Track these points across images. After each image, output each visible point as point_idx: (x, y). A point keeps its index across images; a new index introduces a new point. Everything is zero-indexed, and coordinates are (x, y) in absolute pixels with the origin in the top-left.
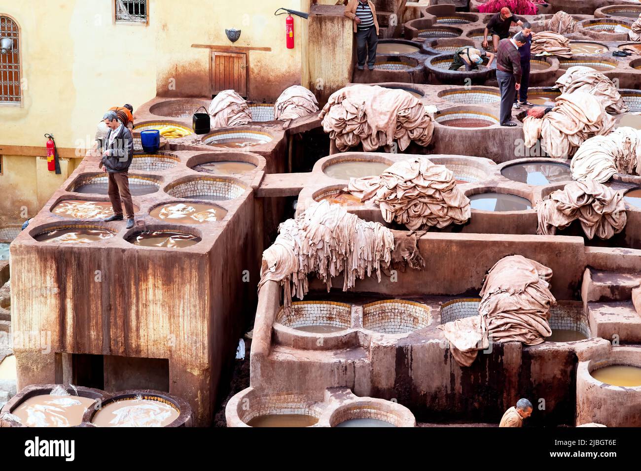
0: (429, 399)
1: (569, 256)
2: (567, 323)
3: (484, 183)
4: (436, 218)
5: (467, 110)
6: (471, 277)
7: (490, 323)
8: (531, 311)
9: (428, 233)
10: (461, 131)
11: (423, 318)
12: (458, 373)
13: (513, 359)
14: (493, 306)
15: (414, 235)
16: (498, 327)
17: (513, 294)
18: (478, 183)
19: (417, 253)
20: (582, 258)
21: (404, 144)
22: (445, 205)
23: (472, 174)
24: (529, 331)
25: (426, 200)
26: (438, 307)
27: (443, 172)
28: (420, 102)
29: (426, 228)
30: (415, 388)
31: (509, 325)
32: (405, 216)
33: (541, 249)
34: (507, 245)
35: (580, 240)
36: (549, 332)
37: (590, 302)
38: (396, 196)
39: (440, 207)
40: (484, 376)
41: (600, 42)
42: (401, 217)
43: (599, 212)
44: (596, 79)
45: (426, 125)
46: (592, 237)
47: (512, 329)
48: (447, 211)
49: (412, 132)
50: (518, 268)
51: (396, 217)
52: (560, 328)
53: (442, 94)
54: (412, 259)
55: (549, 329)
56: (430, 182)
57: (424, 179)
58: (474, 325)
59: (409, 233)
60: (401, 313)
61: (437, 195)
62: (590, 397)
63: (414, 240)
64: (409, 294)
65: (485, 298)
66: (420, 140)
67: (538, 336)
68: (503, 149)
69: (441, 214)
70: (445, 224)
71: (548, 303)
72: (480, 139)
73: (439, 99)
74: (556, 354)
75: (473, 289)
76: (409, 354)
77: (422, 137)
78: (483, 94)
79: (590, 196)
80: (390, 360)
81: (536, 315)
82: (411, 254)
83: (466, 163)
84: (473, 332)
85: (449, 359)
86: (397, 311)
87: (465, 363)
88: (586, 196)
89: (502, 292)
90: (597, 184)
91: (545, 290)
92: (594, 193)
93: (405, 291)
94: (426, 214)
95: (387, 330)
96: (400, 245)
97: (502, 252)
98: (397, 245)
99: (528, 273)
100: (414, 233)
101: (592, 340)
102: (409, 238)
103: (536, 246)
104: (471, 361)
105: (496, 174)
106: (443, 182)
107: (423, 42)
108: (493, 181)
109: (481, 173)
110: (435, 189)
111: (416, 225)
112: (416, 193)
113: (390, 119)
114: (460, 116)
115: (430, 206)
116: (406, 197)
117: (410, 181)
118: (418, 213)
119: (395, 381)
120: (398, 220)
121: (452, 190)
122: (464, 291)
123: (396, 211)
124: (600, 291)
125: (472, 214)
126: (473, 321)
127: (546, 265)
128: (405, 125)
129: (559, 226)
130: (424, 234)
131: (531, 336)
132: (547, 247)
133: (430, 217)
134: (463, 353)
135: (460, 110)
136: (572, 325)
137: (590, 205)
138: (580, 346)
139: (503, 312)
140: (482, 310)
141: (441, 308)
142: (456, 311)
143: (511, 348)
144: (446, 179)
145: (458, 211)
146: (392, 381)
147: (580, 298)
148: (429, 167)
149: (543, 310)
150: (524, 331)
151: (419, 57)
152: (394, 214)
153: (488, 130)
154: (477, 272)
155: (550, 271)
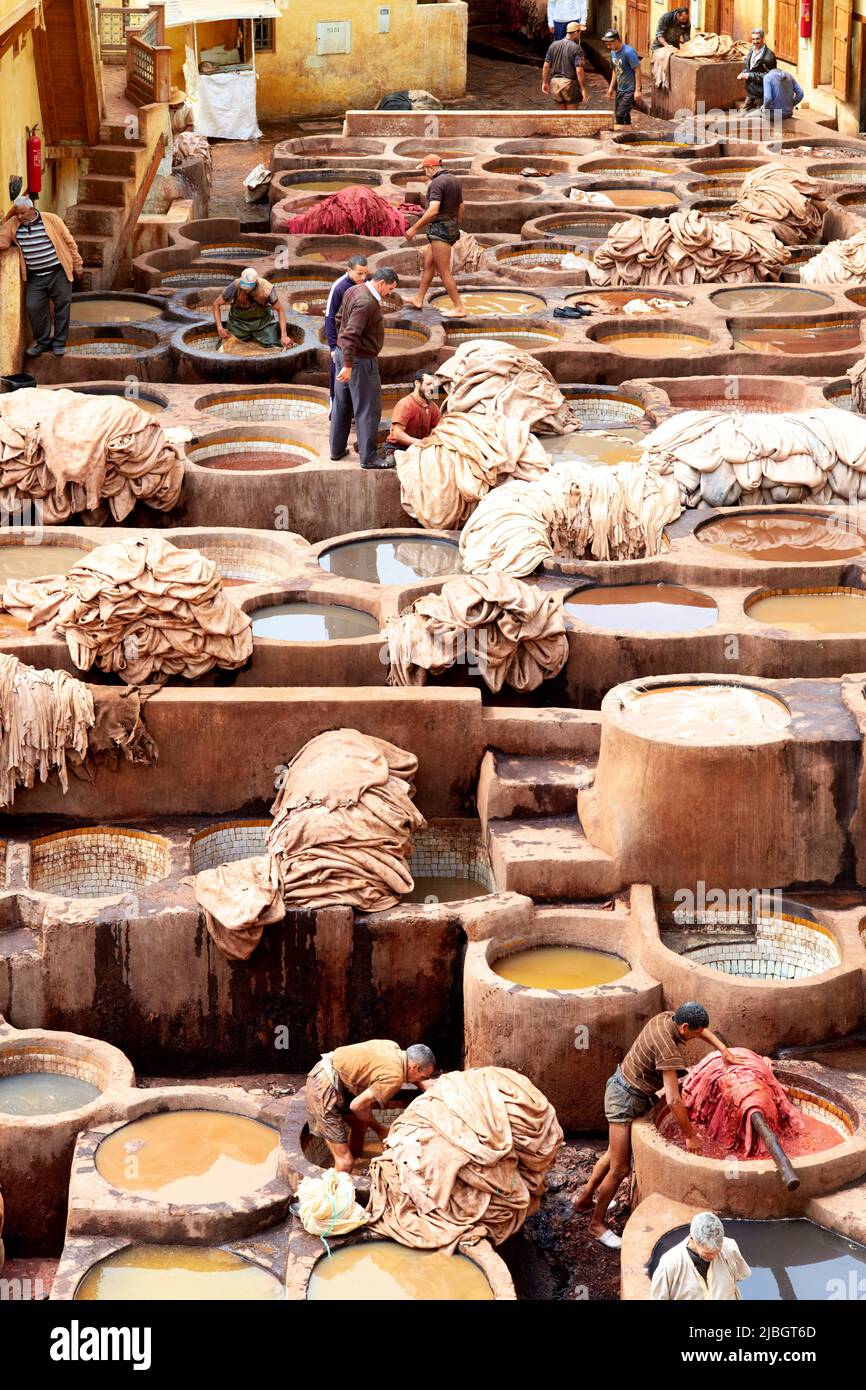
0: (165, 1028)
1: (452, 727)
2: (450, 863)
3: (283, 584)
4: (180, 658)
5: (254, 435)
6: (254, 775)
7: (289, 870)
8: (371, 843)
9: (164, 689)
10: (239, 478)
11: (155, 864)
12: (225, 973)
13: (335, 941)
14: (294, 835)
15: (135, 695)
16: (305, 876)
17: (336, 809)
18: (270, 583)
19: (142, 731)
20: (477, 730)
21: (122, 507)
22: (198, 632)
23: (260, 565)
24: (368, 884)
25: (161, 622)
26: (185, 840)
27: (196, 565)
28: (153, 421)
29: (162, 679)
30: (137, 1007)
31: (327, 873)
32: (118, 656)
33: (394, 716)
34: (325, 709)
35: (474, 694)
36: (408, 884)
37: (493, 820)
38: (98, 616)
39: (188, 636)
40: (277, 979)
41: (529, 289)
42: (109, 659)
43: (511, 637)
44: (515, 366)
45: (168, 468)
46: (498, 688)
47: (332, 881)
48: (205, 644)
49: (137, 482)
50: (348, 756)
51: (99, 658)
52: (436, 875)
53: (205, 403)
54: (132, 743)
55: (409, 877)
56: (167, 585)
57: (156, 580)
58: (256, 875)
59: (126, 690)
60: (111, 855)
61: (183, 612)
62: (490, 1012)
63: (135, 705)
64: (128, 816)
65: (278, 818)
66: (155, 498)
67: (386, 892)
68: (326, 513)
69: (191, 649)
70: (200, 670)
71: (407, 824)
72: (278, 493)
73: (197, 414)
74: (422, 928)
75: (258, 800)
76: (123, 937)
77: (160, 491)
78: (289, 402)
79: (493, 605)
80: (84, 953)
81: (382, 851)
82: (129, 733)
83: (249, 544)
84: (253, 889)
85: (204, 946)
86: (101, 850)
87: (237, 954)
88: (486, 606)
89: (312, 806)
90: (507, 579)
91: (401, 799)
92: (500, 599)
93: (118, 809)
94: (161, 649)
95: (82, 890)
96: (106, 715)
97: (316, 723)
98: (100, 716)
99: (367, 765)
100: (134, 690)
101: (497, 896)
102: (125, 700)
103: (385, 710)
104: (249, 949)
105: (308, 565)
106: (194, 585)
107: (170, 296)
108: (301, 579)
109: (278, 562)
110: (178, 598)
111: (140, 673)
112: (139, 608)
113: (92, 457)
114: (239, 447)
115: (169, 634)
116: (118, 616)
117: (127, 584)
118: (144, 649)
119: (95, 995)
120: (103, 665)
121: (213, 599)
122: (239, 806)
123: (99, 646)
124: (514, 797)
125: (254, 647)
126: (254, 866)
127: (404, 748)
128: (123, 468)
129: (433, 668)
130: (156, 692)
131: (373, 892)
132: (407, 712)
133: (169, 656)
134: (232, 932)
135: (239, 434)
136: (460, 867)
137: (494, 623)
138: (471, 911)
139: (315, 846)
140: (272, 843)
141: (193, 842)
142: (224, 846)
143: (331, 918)
144: (200, 577)
145: (227, 642)
146: (89, 996)
147: (474, 812)
148: (165, 554)
149: (395, 840)
150: (357, 883)
151: (161, 327)
152: (94, 653)
153: (294, 476)
154: (265, 765)
155: (413, 759)
